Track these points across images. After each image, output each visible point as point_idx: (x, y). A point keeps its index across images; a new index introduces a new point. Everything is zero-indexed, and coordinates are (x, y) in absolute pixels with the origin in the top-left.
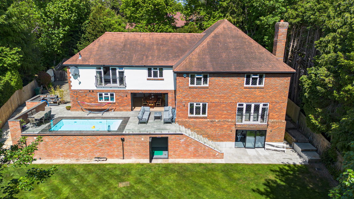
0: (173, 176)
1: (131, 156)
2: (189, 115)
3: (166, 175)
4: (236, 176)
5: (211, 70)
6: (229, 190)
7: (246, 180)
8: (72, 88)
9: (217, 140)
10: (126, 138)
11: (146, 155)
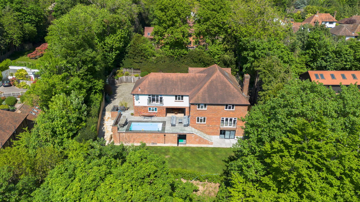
0: (189, 153)
1: (168, 142)
2: (197, 123)
3: (185, 152)
4: (217, 154)
5: (208, 103)
6: (213, 160)
7: (221, 156)
8: (135, 105)
9: (210, 135)
10: (166, 134)
11: (175, 142)
